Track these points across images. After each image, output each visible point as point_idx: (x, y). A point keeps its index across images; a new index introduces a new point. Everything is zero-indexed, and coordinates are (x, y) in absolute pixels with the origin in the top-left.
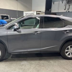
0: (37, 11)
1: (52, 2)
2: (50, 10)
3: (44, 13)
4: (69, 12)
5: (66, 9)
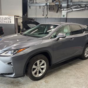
0: (15, 16)
3: (22, 18)
4: (48, 18)
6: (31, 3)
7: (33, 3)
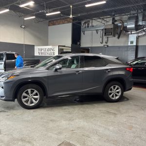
0: (59, 46)
1: (82, 32)
2: (78, 43)
3: (70, 48)
4: (108, 46)
5: (102, 41)
6: (85, 27)
7: (88, 27)
